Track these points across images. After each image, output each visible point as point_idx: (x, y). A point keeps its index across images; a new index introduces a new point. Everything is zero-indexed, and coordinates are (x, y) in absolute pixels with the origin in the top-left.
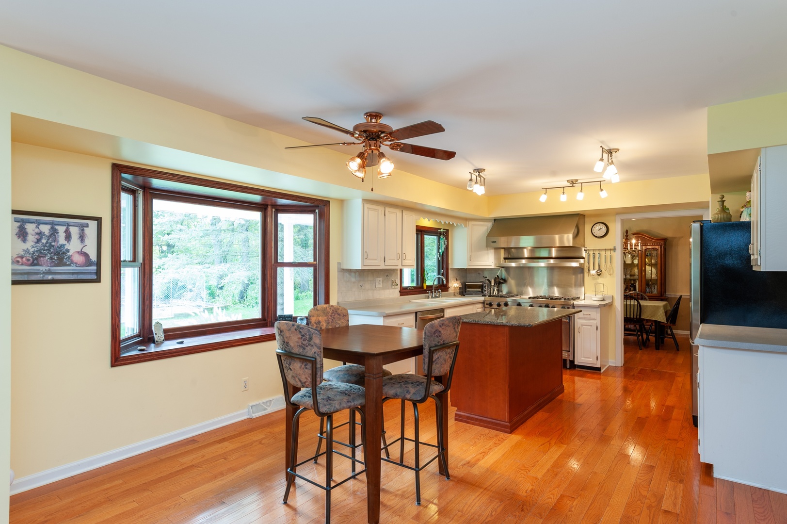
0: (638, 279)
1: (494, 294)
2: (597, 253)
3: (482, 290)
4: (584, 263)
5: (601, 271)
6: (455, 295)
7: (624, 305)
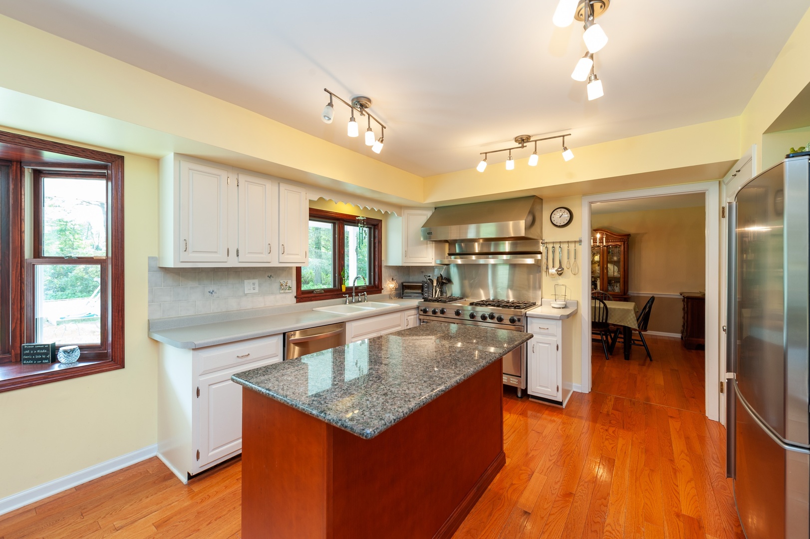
0: (599, 277)
1: (436, 297)
2: (557, 246)
3: (422, 291)
4: (541, 260)
5: (563, 269)
6: (390, 297)
7: (592, 307)
